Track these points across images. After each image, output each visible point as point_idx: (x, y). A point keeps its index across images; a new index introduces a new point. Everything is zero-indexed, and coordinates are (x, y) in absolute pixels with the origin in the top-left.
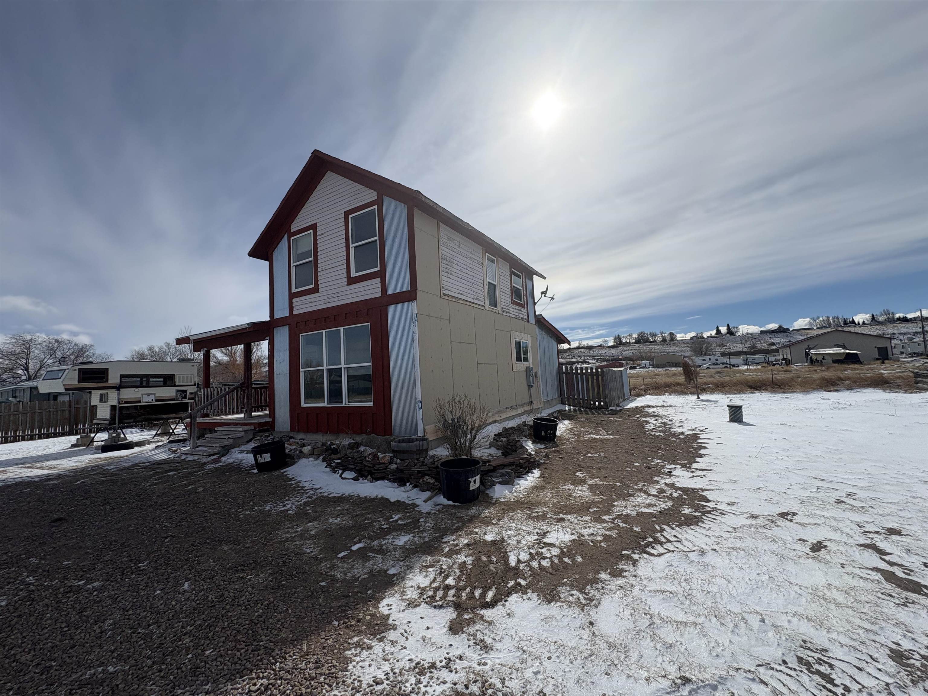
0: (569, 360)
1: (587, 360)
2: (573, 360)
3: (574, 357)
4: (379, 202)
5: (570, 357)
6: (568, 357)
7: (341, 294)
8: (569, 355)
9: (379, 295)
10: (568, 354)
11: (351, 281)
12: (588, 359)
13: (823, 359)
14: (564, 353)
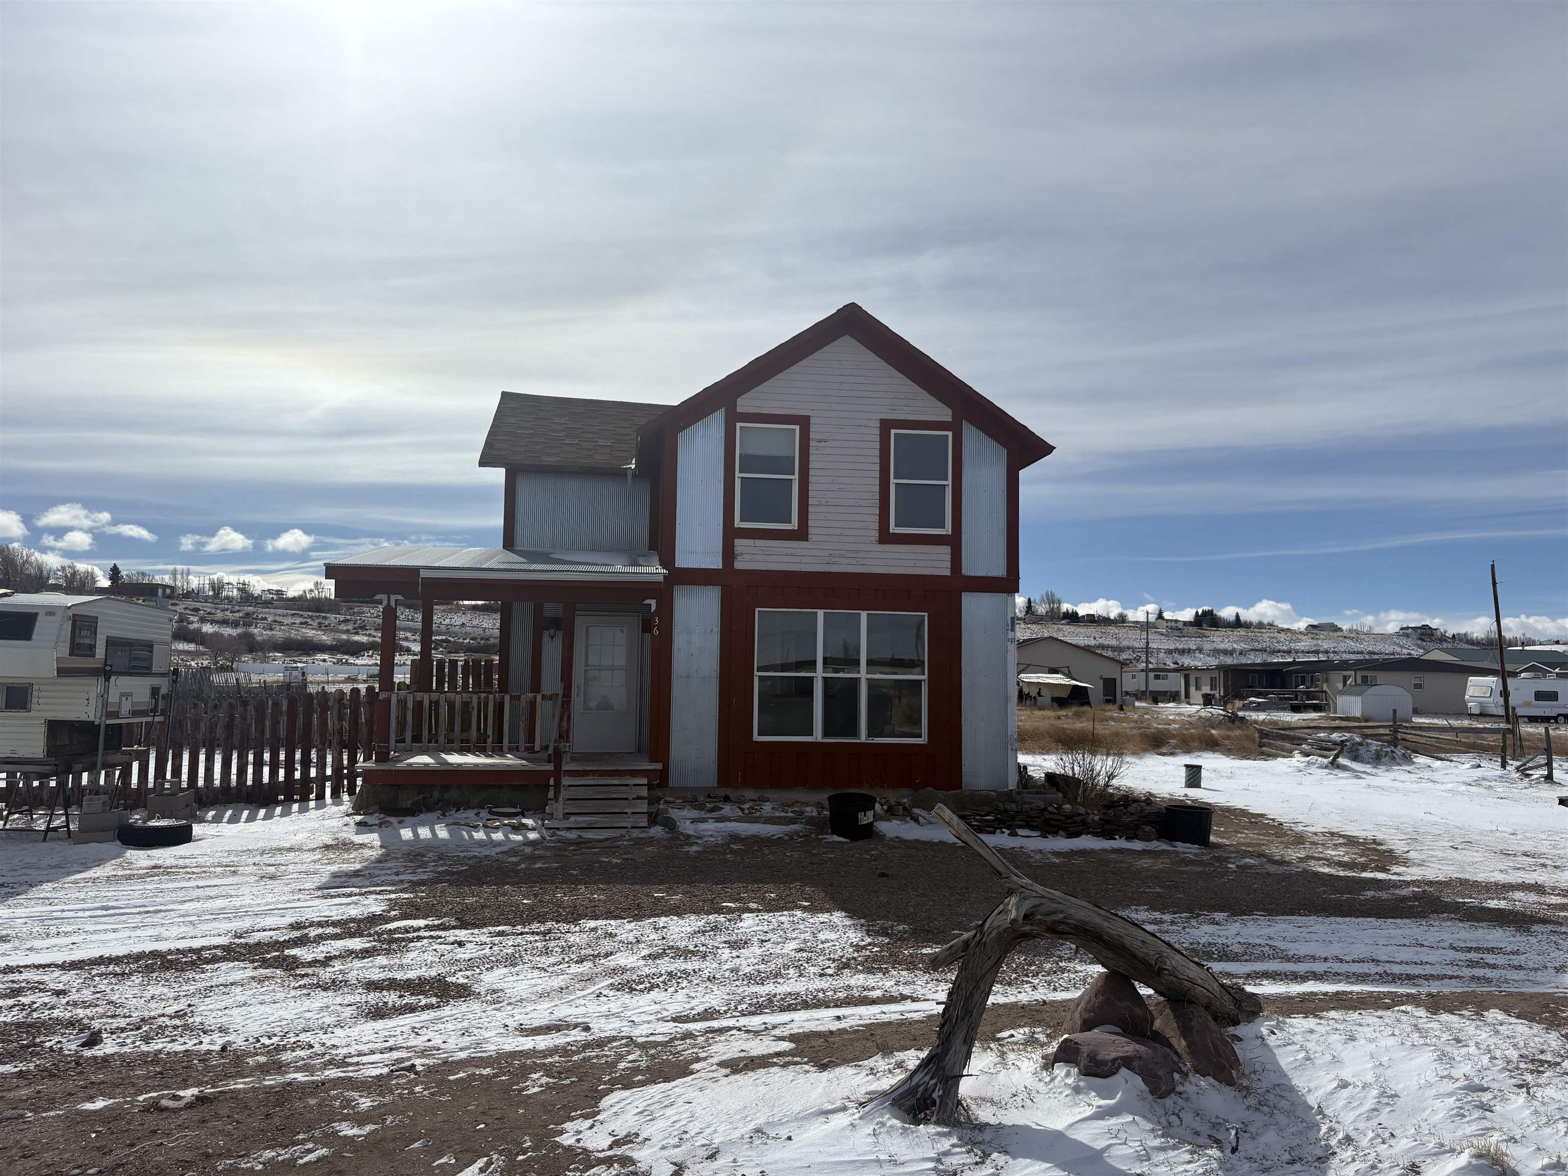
0: (344, 637)
1: (405, 644)
2: (356, 638)
3: (363, 628)
4: (955, 427)
5: (350, 627)
6: (343, 627)
7: (861, 555)
8: (346, 621)
9: (947, 573)
10: (342, 618)
11: (886, 537)
12: (406, 639)
13: (1039, 694)
14: (329, 611)
